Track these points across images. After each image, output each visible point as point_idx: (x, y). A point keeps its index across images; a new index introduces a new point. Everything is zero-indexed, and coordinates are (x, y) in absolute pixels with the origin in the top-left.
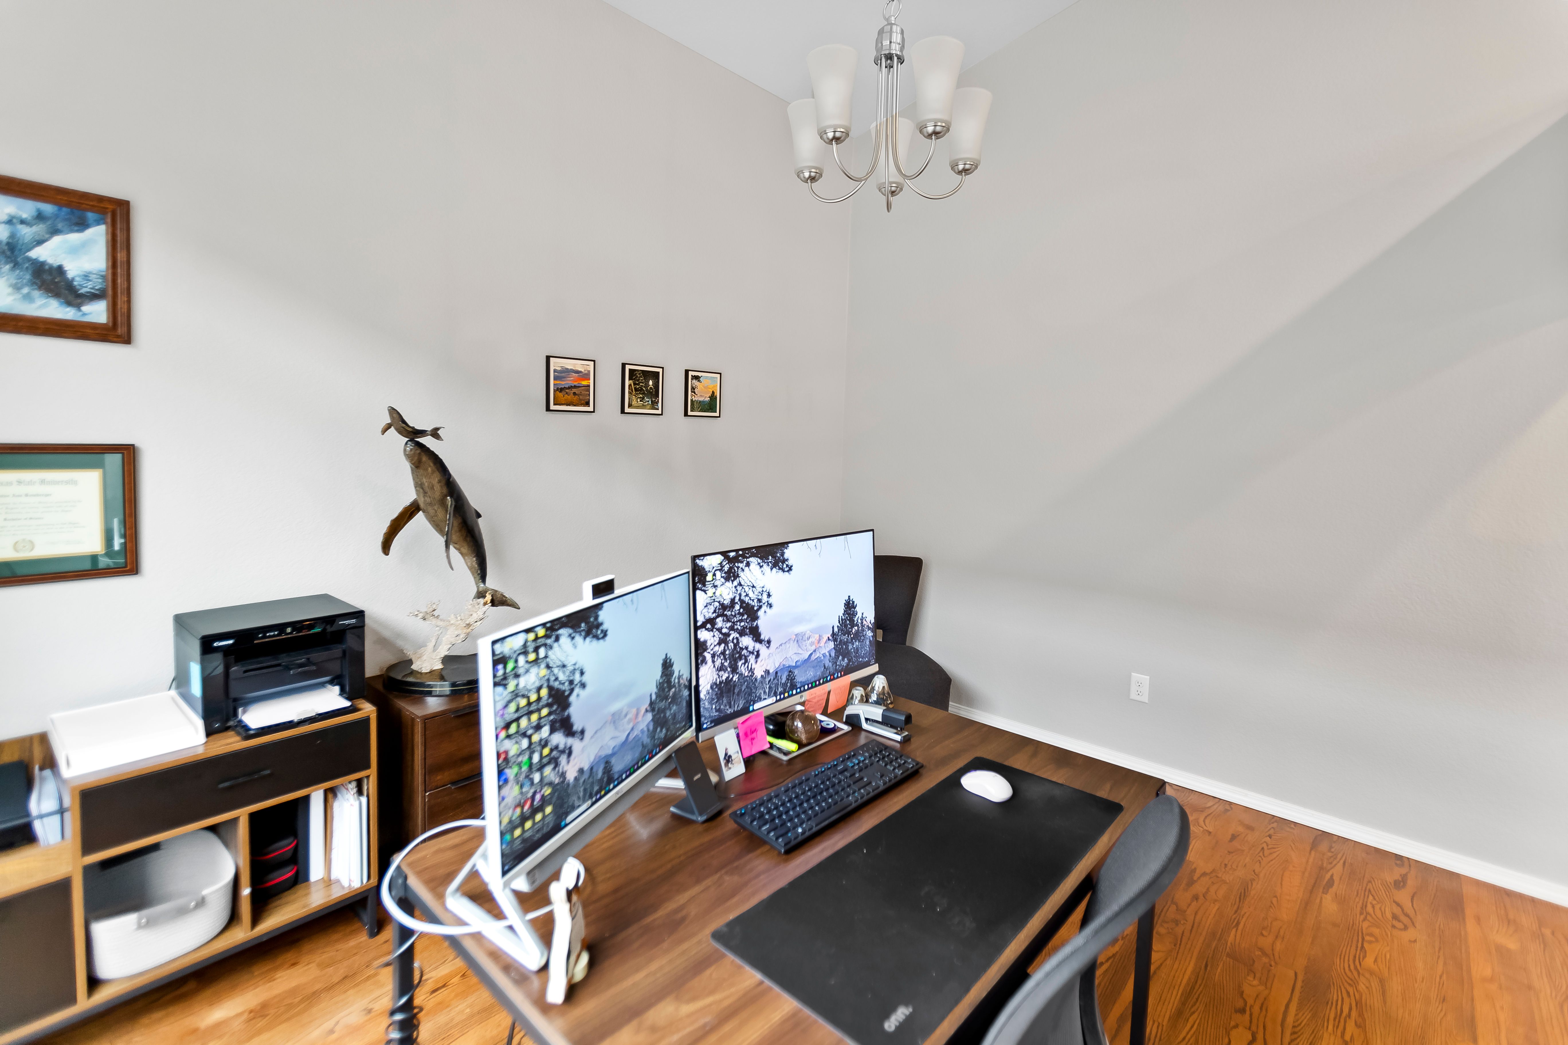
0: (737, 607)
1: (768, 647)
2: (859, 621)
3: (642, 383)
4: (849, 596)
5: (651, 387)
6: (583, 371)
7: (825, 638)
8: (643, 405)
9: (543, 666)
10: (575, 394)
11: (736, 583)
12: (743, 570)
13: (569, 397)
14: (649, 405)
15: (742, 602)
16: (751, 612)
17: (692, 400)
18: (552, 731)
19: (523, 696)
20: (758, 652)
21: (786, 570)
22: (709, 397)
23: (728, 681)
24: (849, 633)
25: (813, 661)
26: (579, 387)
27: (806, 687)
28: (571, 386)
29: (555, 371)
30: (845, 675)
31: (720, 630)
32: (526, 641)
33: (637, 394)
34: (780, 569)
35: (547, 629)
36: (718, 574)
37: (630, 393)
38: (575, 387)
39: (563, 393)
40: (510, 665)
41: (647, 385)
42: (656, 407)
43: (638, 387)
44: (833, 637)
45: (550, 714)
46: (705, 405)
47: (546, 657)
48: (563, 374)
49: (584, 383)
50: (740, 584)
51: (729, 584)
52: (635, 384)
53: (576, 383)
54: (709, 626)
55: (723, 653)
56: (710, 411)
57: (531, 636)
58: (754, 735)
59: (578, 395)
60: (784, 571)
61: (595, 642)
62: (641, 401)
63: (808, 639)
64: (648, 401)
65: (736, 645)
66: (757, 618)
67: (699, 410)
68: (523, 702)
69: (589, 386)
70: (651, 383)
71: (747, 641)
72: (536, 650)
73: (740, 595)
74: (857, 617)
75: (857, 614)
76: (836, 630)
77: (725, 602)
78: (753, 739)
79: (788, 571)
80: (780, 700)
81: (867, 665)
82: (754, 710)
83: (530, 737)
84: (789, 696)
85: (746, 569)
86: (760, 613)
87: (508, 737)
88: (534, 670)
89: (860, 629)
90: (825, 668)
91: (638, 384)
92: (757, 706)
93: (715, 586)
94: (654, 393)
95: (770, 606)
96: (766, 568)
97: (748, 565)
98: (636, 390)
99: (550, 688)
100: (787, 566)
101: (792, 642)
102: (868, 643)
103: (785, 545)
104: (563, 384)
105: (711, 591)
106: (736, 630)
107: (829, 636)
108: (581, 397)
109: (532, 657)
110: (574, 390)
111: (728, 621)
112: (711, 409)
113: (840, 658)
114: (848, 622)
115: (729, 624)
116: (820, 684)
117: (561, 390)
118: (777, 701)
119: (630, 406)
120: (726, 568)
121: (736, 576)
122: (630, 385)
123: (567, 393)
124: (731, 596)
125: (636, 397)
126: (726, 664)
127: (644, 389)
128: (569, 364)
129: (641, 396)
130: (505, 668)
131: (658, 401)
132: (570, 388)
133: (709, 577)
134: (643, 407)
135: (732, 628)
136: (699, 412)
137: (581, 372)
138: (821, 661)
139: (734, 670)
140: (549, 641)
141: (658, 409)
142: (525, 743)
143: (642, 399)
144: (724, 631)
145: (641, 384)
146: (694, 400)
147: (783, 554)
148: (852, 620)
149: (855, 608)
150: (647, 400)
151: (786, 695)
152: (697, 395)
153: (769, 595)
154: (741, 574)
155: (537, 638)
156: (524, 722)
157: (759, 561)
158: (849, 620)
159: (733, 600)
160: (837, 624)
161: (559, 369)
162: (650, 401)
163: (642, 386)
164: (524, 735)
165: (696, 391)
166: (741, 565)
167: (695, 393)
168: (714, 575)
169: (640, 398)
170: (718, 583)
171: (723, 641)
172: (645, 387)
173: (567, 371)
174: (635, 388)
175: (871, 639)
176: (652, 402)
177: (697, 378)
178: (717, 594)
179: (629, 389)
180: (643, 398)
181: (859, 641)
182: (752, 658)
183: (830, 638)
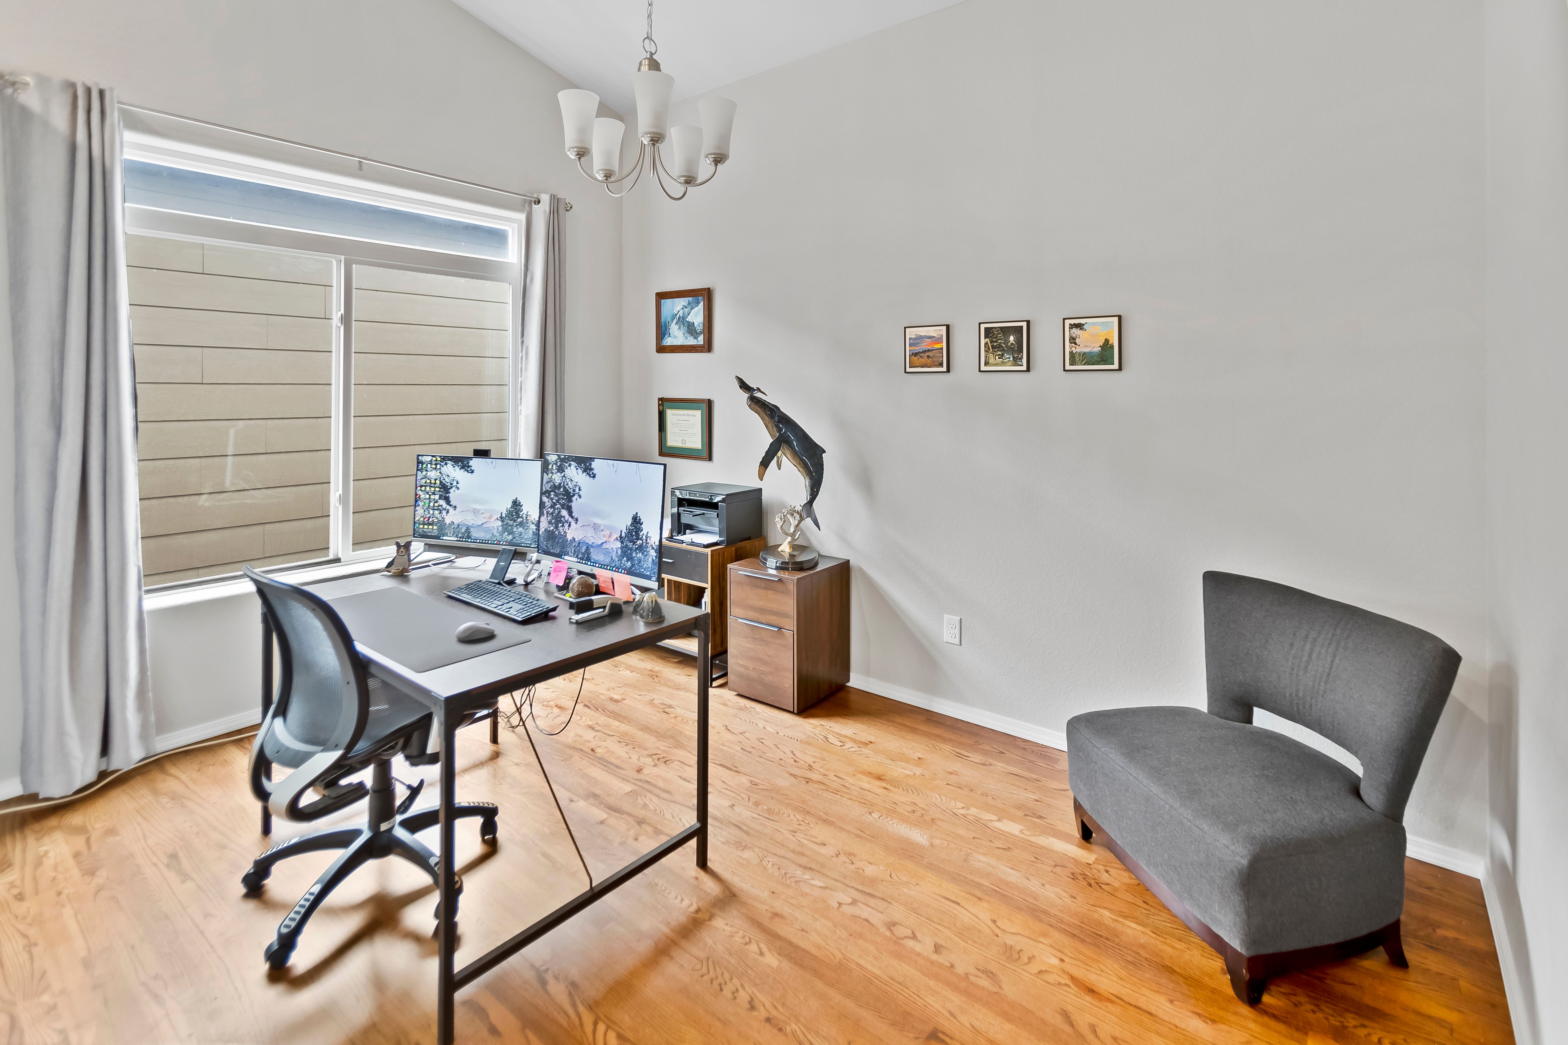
0: (562, 490)
1: (576, 523)
2: (644, 537)
3: (1001, 339)
4: (637, 513)
5: (1012, 343)
6: (936, 336)
7: (614, 537)
8: (1003, 362)
9: (438, 472)
10: (928, 357)
11: (562, 475)
12: (567, 468)
13: (923, 360)
14: (1010, 362)
15: (565, 488)
16: (569, 496)
17: (1071, 353)
18: (440, 498)
19: (428, 479)
20: (570, 523)
21: (592, 476)
22: (1100, 346)
23: (553, 532)
24: (634, 543)
25: (603, 549)
26: (933, 350)
27: (597, 565)
28: (925, 350)
29: (910, 339)
30: (627, 574)
31: (552, 499)
32: (432, 460)
33: (995, 351)
34: (588, 474)
35: (442, 459)
36: (554, 466)
37: (986, 351)
38: (929, 351)
39: (918, 357)
40: (424, 466)
41: (1007, 341)
42: (1020, 363)
43: (995, 344)
44: (621, 539)
45: (439, 491)
46: (1092, 357)
47: (440, 469)
48: (917, 341)
49: (938, 346)
50: (564, 476)
51: (559, 474)
52: (991, 342)
53: (929, 348)
54: (547, 495)
55: (552, 514)
56: (1102, 363)
57: (434, 459)
58: (559, 573)
59: (932, 358)
60: (590, 477)
61: (466, 472)
62: (999, 358)
63: (602, 531)
64: (1009, 358)
65: (559, 512)
66: (571, 501)
67: (1083, 363)
68: (428, 481)
69: (942, 349)
70: (1012, 338)
71: (564, 513)
72: (436, 464)
73: (564, 482)
74: (642, 533)
75: (642, 531)
76: (623, 535)
77: (556, 484)
78: (558, 575)
79: (592, 477)
80: (579, 562)
81: (648, 578)
82: (564, 559)
83: (430, 495)
84: (585, 564)
85: (569, 468)
86: (574, 499)
87: (421, 490)
88: (434, 472)
89: (644, 544)
90: (612, 559)
91: (996, 342)
92: (566, 557)
93: (552, 473)
94: (1016, 348)
95: (580, 497)
96: (580, 471)
97: (570, 465)
98: (993, 347)
99: (441, 482)
100: (593, 473)
101: (591, 527)
102: (650, 560)
103: (592, 459)
104: (917, 349)
105: (550, 475)
106: (560, 503)
107: (618, 536)
108: (934, 359)
109: (434, 466)
110: (928, 354)
111: (556, 496)
112: (1103, 361)
113: (625, 559)
114: (634, 533)
115: (556, 498)
116: (607, 569)
117: (916, 354)
118: (577, 562)
119: (986, 364)
120: (558, 464)
121: (563, 471)
122: (986, 344)
123: (921, 357)
124: (559, 481)
125: (994, 354)
126: (553, 521)
127: (1003, 345)
128: (923, 332)
129: (1000, 353)
130: (422, 466)
131: (1022, 357)
132: (924, 352)
133: (550, 467)
134: (1003, 364)
135: (558, 501)
136: (1083, 365)
137: (934, 337)
138: (610, 552)
139: (557, 527)
140: (442, 463)
141: (1022, 366)
142: (428, 496)
143: (1001, 356)
144: (554, 501)
145: (999, 341)
146: (1074, 352)
147: (590, 465)
148: (637, 534)
149: (642, 524)
150: (1008, 356)
151: (584, 562)
152: (1079, 345)
153: (580, 490)
154: (566, 470)
155: (436, 460)
156: (428, 488)
157: (576, 465)
158: (635, 532)
159: (560, 484)
160: (624, 530)
161: (914, 337)
162: (1011, 359)
163: (1001, 342)
164: (428, 493)
165: (1077, 341)
166: (566, 464)
167: (1075, 344)
168: (552, 466)
169: (999, 355)
170: (554, 471)
171: (552, 507)
172: (1004, 343)
173: (921, 338)
174: (992, 346)
175: (654, 558)
176: (1014, 358)
177: (1079, 326)
178: (553, 477)
179: (985, 347)
180: (1003, 355)
181: (643, 554)
182: (566, 525)
183: (618, 539)
